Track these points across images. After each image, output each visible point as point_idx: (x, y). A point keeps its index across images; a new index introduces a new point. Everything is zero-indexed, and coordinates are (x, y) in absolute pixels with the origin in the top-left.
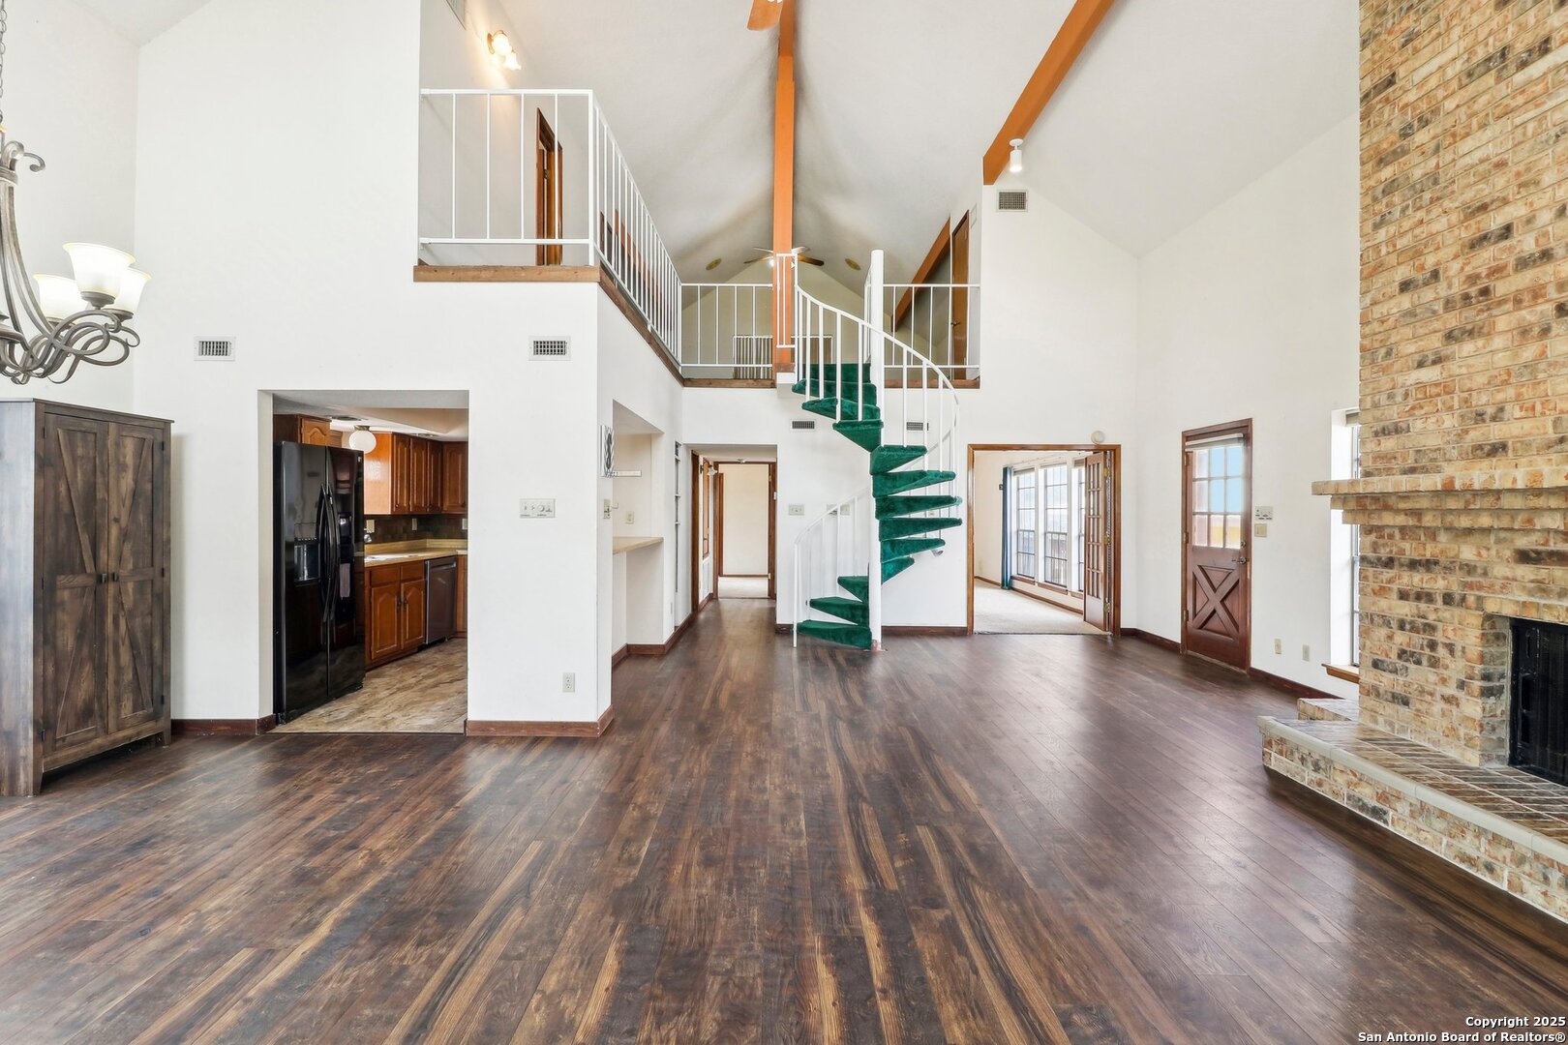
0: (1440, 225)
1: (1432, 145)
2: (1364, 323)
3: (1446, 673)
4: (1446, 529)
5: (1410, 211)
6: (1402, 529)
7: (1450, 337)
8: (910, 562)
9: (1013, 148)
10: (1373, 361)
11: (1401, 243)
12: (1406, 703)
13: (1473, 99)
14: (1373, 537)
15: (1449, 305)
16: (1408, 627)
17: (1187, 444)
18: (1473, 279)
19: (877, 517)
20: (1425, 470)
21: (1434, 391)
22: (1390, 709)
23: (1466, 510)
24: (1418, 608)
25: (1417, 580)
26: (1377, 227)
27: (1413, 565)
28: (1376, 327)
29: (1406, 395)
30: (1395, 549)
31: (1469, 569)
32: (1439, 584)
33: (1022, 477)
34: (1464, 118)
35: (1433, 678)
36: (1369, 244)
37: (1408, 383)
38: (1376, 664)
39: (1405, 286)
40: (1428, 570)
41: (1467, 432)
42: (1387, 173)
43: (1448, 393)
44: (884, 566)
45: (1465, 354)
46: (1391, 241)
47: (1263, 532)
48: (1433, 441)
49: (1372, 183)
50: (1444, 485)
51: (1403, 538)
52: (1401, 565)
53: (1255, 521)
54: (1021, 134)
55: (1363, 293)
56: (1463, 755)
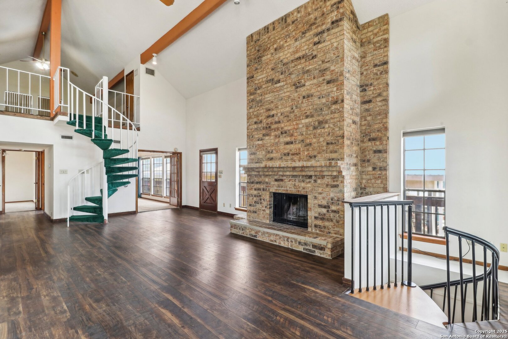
0: (262, 111)
1: (260, 94)
2: (248, 129)
3: (263, 205)
4: (263, 175)
5: (256, 107)
6: (255, 175)
7: (264, 135)
8: (117, 190)
9: (154, 56)
10: (249, 138)
11: (255, 113)
12: (256, 213)
13: (268, 87)
14: (249, 177)
15: (263, 128)
16: (256, 196)
17: (201, 153)
18: (268, 124)
19: (106, 174)
20: (259, 163)
21: (261, 146)
22: (253, 215)
23: (268, 171)
24: (258, 192)
25: (258, 186)
26: (250, 108)
27: (257, 183)
28: (250, 130)
29: (256, 146)
30: (254, 180)
31: (267, 183)
32: (262, 186)
33: (144, 161)
34: (266, 90)
35: (261, 206)
36: (249, 112)
37: (256, 144)
38: (250, 205)
39: (256, 123)
40: (260, 184)
41: (266, 155)
42: (252, 97)
43: (263, 147)
44: (108, 192)
45: (266, 139)
46: (253, 112)
47: (220, 177)
48: (261, 157)
49: (249, 98)
50: (265, 166)
51: (255, 177)
52: (255, 183)
53: (218, 174)
54: (157, 53)
55: (248, 123)
56: (266, 221)
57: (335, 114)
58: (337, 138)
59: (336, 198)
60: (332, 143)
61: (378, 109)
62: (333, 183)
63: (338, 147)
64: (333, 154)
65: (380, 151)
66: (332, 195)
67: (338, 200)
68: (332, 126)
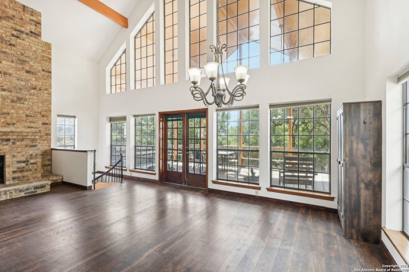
57: (34, 97)
58: (36, 113)
59: (34, 154)
60: (31, 116)
61: (45, 98)
62: (32, 144)
63: (37, 120)
64: (32, 124)
65: (46, 124)
66: (31, 152)
67: (36, 155)
68: (31, 104)
